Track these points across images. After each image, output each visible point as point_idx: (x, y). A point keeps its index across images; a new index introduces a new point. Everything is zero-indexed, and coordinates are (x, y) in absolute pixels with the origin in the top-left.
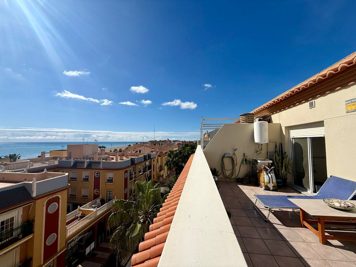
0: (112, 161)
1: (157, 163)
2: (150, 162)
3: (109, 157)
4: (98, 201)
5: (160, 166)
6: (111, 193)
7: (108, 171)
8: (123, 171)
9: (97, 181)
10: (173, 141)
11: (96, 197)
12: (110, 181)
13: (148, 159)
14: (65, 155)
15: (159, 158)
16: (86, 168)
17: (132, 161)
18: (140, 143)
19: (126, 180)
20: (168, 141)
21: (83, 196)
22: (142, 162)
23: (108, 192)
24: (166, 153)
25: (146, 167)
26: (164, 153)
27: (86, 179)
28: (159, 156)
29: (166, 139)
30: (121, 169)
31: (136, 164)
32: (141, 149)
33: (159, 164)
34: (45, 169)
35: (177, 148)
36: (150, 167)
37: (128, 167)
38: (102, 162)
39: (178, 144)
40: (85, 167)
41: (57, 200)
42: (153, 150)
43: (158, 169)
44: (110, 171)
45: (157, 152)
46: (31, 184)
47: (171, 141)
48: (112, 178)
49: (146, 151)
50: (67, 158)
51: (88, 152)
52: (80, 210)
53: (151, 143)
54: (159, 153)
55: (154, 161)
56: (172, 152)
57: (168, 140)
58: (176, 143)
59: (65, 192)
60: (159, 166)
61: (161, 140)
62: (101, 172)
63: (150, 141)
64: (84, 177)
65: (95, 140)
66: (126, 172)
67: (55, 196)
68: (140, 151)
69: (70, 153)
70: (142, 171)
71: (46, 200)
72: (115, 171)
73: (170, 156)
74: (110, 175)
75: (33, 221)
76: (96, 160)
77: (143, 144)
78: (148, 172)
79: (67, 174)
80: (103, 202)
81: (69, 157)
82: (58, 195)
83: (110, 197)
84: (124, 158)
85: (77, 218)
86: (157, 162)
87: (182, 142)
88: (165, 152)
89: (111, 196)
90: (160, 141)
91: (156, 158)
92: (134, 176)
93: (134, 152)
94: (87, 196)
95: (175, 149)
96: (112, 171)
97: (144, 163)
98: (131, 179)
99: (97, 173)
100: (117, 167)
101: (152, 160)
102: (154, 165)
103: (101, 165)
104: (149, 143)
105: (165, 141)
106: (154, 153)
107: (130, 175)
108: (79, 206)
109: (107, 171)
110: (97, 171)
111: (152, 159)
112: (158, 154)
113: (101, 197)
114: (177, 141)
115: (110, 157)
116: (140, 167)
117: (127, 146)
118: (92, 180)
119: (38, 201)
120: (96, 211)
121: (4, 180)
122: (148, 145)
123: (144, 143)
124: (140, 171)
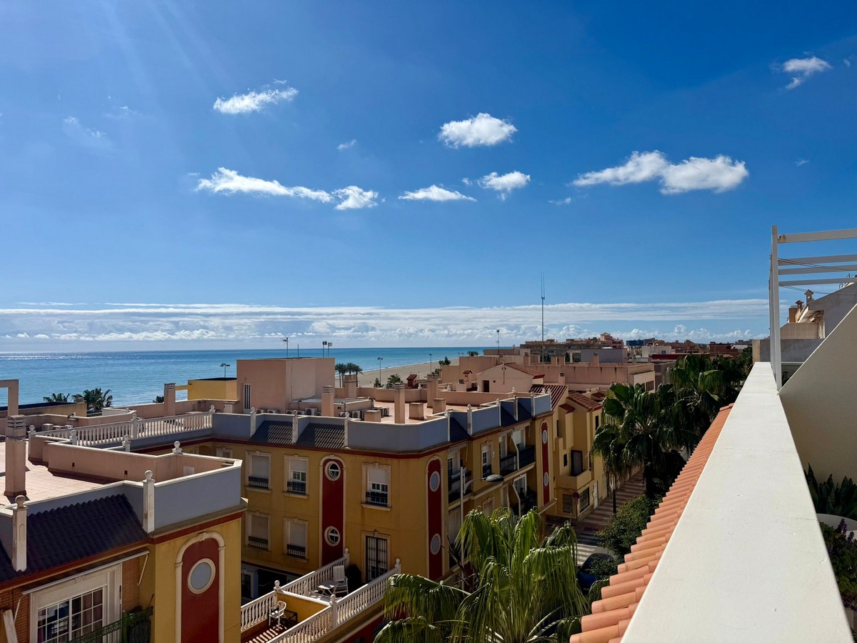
0: (385, 421)
1: (561, 440)
2: (530, 432)
3: (372, 407)
4: (339, 570)
5: (573, 452)
6: (382, 545)
7: (371, 459)
8: (424, 463)
9: (333, 494)
10: (631, 343)
11: (332, 554)
12: (378, 497)
13: (522, 419)
14: (231, 394)
15: (569, 417)
16: (297, 446)
17: (457, 423)
18: (487, 351)
19: (434, 498)
20: (604, 344)
21: (290, 547)
22: (493, 431)
23: (372, 543)
24: (599, 395)
25: (511, 454)
26: (588, 394)
27: (298, 487)
28: (567, 408)
29: (598, 336)
30: (417, 455)
31: (471, 439)
32: (489, 375)
33: (570, 444)
34: (177, 444)
35: (650, 377)
36: (528, 454)
37: (443, 447)
38: (350, 423)
39: (654, 357)
40: (294, 440)
41: (210, 550)
42: (540, 381)
43: (565, 464)
44: (378, 459)
45: (557, 392)
46: (140, 489)
47: (621, 342)
48: (385, 488)
49: (511, 387)
50: (238, 406)
51: (302, 387)
52: (282, 597)
53: (529, 351)
54: (566, 394)
55: (544, 427)
56: (625, 393)
57: (608, 337)
58: (646, 352)
59: (235, 525)
60: (567, 452)
61: (576, 337)
62: (347, 461)
63: (528, 345)
64: (290, 477)
65: (325, 343)
66: (435, 466)
67: (205, 536)
68: (486, 386)
69: (247, 388)
70: (496, 466)
71: (181, 546)
72: (395, 461)
73: (614, 409)
74: (376, 475)
75: (151, 610)
76: (328, 415)
77: (499, 355)
78: (520, 475)
79: (238, 463)
80: (355, 578)
81: (243, 405)
82: (216, 536)
83: (378, 562)
84: (427, 413)
85: (274, 622)
86: (560, 433)
87: (675, 345)
88: (595, 389)
89: (382, 556)
90: (571, 344)
91: (555, 417)
92: (463, 485)
93: (461, 389)
94: (302, 549)
95: (639, 379)
96: (383, 460)
97: (504, 434)
98: (454, 496)
99: (333, 467)
100: (402, 446)
101: (538, 425)
102: (545, 447)
103: (346, 436)
104: (523, 351)
105: (590, 344)
106: (543, 394)
107: (451, 481)
108: (277, 582)
109: (364, 458)
110: (332, 457)
111: (534, 419)
112: (562, 401)
113: (346, 556)
114: (650, 342)
115: (377, 405)
116: (488, 450)
117: (434, 363)
118: (316, 491)
119: (162, 548)
120: (331, 609)
121: (76, 469)
122: (519, 360)
123: (501, 352)
124: (490, 467)
